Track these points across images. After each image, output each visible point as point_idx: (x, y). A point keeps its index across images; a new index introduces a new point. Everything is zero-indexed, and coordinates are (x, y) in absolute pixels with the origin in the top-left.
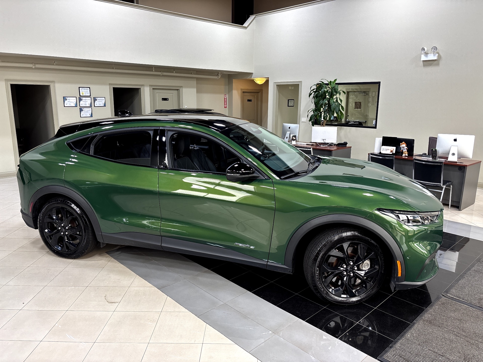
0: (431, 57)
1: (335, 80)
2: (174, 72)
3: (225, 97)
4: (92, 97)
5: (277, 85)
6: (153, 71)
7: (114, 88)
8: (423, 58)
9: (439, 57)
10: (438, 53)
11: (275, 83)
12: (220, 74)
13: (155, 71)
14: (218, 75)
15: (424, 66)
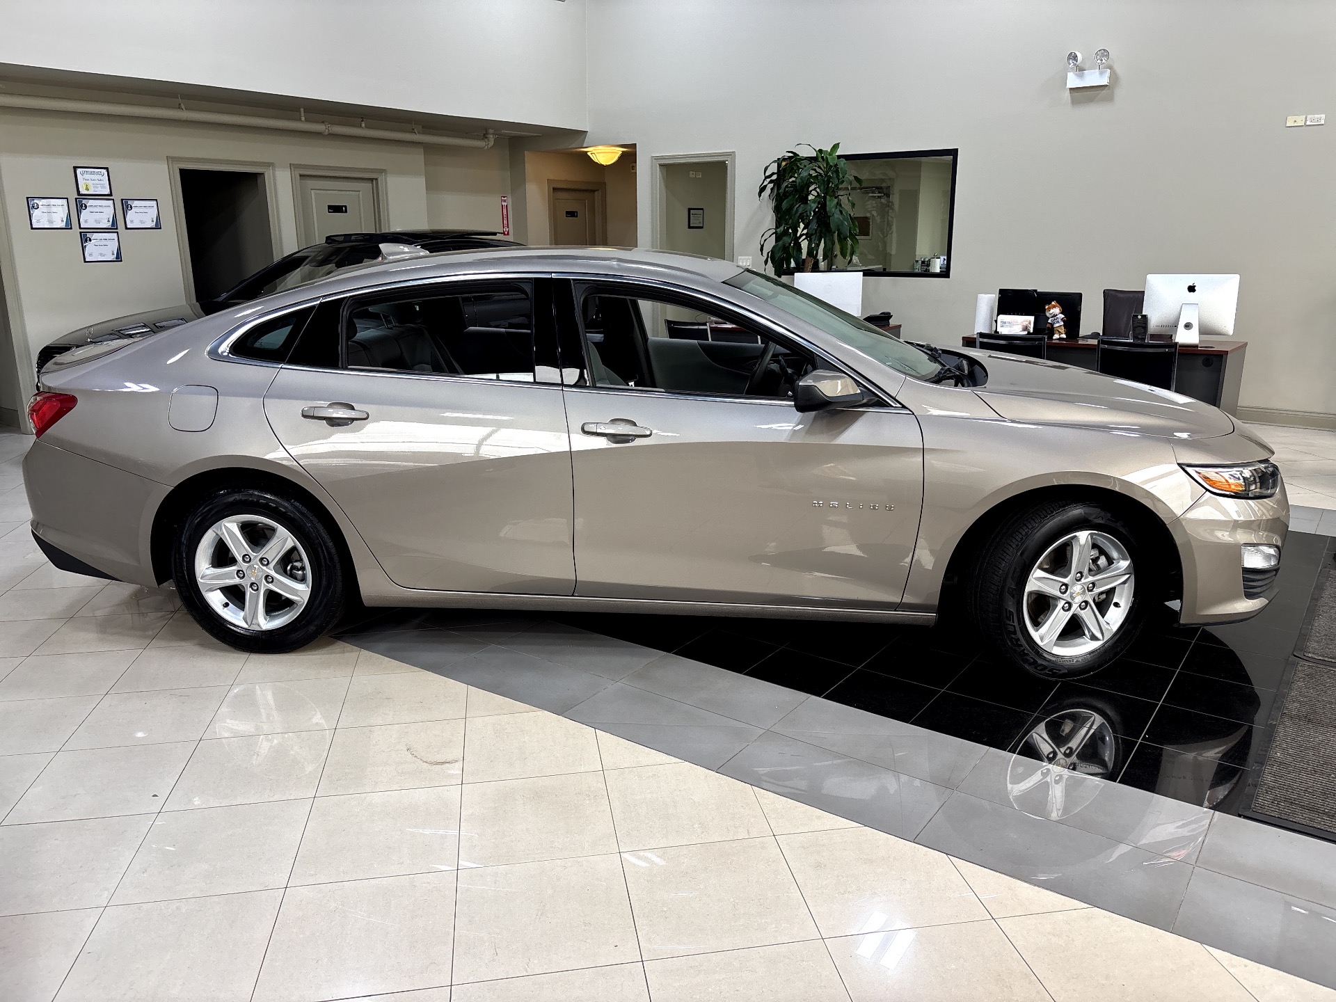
0: (1094, 78)
1: (836, 147)
2: (363, 125)
3: (503, 204)
4: (117, 197)
5: (660, 165)
6: (300, 120)
7: (182, 172)
8: (1073, 81)
9: (1114, 77)
10: (1110, 68)
11: (657, 158)
12: (493, 134)
13: (307, 120)
14: (485, 137)
15: (1075, 102)
